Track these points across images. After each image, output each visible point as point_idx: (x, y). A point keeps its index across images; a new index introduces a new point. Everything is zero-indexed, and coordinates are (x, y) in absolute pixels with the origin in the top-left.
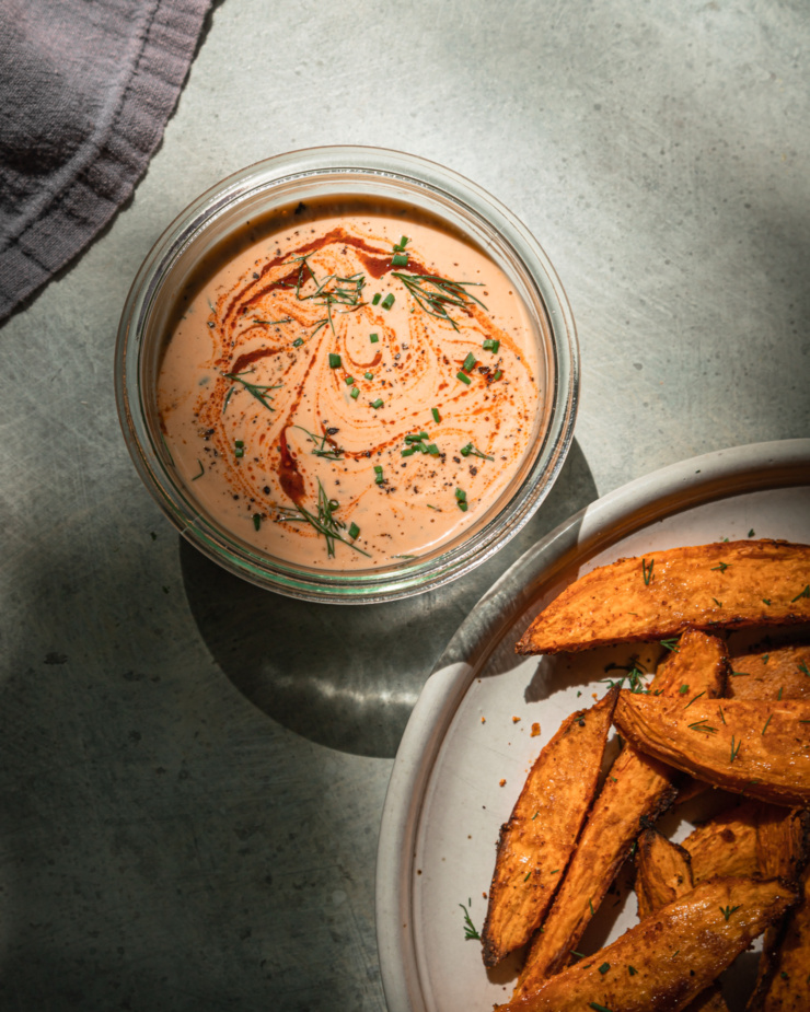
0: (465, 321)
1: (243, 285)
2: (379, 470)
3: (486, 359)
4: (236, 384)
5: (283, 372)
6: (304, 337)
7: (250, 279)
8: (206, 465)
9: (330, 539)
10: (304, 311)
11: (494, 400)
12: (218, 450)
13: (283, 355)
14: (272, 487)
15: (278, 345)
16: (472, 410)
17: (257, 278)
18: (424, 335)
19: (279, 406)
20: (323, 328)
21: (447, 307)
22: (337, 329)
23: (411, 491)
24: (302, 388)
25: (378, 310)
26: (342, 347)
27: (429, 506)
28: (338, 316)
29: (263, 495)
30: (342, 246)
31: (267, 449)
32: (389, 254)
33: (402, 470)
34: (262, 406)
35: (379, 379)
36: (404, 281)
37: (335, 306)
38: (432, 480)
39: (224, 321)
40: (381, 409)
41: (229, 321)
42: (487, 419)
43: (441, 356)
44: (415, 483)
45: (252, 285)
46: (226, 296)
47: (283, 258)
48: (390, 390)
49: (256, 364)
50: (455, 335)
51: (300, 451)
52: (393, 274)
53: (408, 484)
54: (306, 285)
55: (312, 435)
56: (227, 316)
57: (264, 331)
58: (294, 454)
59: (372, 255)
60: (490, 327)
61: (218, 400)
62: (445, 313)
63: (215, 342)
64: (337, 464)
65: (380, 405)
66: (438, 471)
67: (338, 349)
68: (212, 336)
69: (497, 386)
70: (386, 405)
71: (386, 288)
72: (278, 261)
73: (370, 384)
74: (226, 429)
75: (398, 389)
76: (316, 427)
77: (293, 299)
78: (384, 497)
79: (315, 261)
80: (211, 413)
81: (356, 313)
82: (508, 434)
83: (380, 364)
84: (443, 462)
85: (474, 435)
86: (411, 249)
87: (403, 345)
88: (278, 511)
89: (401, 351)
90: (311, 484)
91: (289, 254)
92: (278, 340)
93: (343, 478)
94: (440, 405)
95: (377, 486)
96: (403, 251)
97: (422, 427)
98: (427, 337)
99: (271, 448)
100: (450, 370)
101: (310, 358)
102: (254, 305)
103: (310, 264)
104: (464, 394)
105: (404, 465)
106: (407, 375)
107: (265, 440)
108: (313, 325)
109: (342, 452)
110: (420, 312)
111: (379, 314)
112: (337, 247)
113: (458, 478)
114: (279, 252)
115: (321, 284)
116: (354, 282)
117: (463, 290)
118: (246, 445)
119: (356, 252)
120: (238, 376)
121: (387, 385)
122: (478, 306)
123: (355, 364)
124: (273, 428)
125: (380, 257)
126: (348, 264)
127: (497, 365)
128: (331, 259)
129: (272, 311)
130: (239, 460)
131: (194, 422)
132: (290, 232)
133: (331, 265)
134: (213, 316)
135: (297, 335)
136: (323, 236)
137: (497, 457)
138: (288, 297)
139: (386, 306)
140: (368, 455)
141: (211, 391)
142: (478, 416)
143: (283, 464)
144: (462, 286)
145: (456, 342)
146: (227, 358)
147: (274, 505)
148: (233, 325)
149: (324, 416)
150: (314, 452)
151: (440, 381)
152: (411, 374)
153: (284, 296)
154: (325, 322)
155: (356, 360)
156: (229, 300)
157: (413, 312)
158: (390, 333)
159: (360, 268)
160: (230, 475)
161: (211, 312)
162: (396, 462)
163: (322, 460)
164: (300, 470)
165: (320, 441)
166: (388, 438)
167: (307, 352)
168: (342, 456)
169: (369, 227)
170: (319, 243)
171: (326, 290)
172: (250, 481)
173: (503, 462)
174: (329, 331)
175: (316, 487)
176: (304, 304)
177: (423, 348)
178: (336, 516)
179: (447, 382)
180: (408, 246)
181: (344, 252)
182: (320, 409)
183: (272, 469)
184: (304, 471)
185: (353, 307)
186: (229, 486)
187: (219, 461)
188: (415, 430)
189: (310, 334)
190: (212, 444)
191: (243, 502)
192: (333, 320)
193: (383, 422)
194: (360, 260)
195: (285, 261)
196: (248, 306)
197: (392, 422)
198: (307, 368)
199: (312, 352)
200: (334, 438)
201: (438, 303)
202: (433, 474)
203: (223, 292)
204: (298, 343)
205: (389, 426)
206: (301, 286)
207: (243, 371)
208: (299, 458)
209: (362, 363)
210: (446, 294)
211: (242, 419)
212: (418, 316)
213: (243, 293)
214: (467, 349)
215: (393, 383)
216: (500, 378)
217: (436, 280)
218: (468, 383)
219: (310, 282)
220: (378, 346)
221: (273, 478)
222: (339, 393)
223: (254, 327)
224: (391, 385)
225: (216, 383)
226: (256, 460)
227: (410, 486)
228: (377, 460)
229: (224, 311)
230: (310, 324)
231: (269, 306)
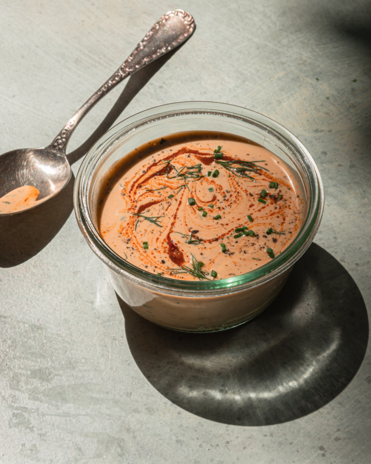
0: (257, 177)
1: (138, 176)
2: (224, 246)
3: (272, 192)
4: (140, 218)
5: (165, 210)
6: (173, 194)
7: (141, 173)
8: (128, 255)
9: (201, 279)
10: (172, 183)
11: (280, 208)
12: (134, 247)
13: (164, 203)
14: (166, 260)
15: (160, 199)
16: (269, 214)
17: (145, 172)
18: (237, 185)
19: (165, 225)
20: (183, 189)
21: (247, 172)
22: (191, 189)
23: (242, 253)
24: (176, 215)
25: (211, 178)
26: (195, 196)
27: (254, 259)
28: (190, 183)
29: (162, 265)
30: (188, 154)
31: (161, 244)
32: (212, 155)
33: (236, 245)
34: (155, 225)
35: (217, 207)
36: (222, 165)
37: (188, 179)
38: (253, 247)
39: (130, 192)
40: (220, 219)
41: (132, 192)
42: (278, 217)
43: (248, 193)
44: (244, 249)
45: (143, 176)
46: (129, 182)
47: (158, 163)
48: (223, 211)
49: (150, 208)
50: (253, 184)
51: (179, 242)
52: (216, 162)
53: (240, 250)
54: (171, 173)
55: (184, 235)
56: (131, 190)
57: (152, 194)
58: (176, 244)
59: (204, 156)
60: (271, 178)
61: (131, 226)
62: (246, 175)
63: (126, 201)
64: (200, 246)
65: (218, 218)
66: (255, 242)
67: (193, 197)
68: (124, 199)
69: (280, 202)
70: (222, 217)
71: (213, 168)
72: (155, 164)
73: (212, 210)
74: (137, 238)
75: (227, 210)
76: (186, 231)
78: (228, 257)
79: (174, 162)
80: (128, 232)
81: (200, 181)
82: (290, 222)
83: (216, 201)
84: (258, 238)
85: (272, 224)
86: (223, 151)
87: (227, 191)
88: (170, 271)
89: (226, 194)
90: (188, 256)
91: (160, 161)
92: (160, 197)
93: (204, 251)
94: (252, 214)
95: (223, 253)
96: (220, 152)
97: (243, 224)
98: (239, 186)
99: (163, 243)
100: (254, 199)
101: (178, 202)
102: (145, 184)
103: (172, 163)
104: (264, 208)
105: (237, 242)
106: (231, 203)
107: (159, 240)
108: (178, 188)
109: (202, 240)
110: (233, 176)
111: (212, 180)
112: (185, 155)
113: (267, 244)
114: (155, 160)
115: (179, 171)
116: (196, 168)
117: (254, 164)
118: (149, 243)
119: (195, 156)
120: (141, 215)
121: (221, 209)
122: (264, 170)
123: (203, 202)
124: (162, 234)
125: (208, 156)
126: (192, 161)
127: (278, 194)
128: (183, 160)
129: (155, 185)
130: (146, 250)
131: (119, 236)
132: (160, 152)
133: (183, 163)
134: (124, 191)
135: (170, 193)
136: (177, 152)
137: (286, 232)
138: (164, 179)
139: (215, 176)
140: (217, 240)
141: (127, 222)
142: (273, 216)
143: (170, 249)
145: (255, 186)
146: (134, 207)
147: (168, 268)
148: (135, 193)
149: (189, 226)
150: (186, 242)
151: (250, 204)
152: (233, 203)
153: (160, 178)
154: (184, 186)
155: (203, 200)
156: (132, 183)
157: (230, 176)
158: (219, 187)
159: (198, 162)
160: (142, 257)
161: (122, 189)
162: (232, 241)
163: (192, 245)
164: (180, 250)
165: (189, 237)
166: (226, 231)
167: (176, 200)
168: (202, 242)
169: (199, 145)
170: (176, 155)
171: (182, 173)
172: (153, 259)
173: (290, 235)
174: (187, 189)
175: (190, 257)
176: (172, 180)
177: (237, 191)
178: (203, 269)
179: (253, 204)
180: (221, 150)
181: (189, 156)
182: (187, 223)
183: (165, 252)
184: (183, 250)
185: (198, 179)
186: (142, 263)
187: (134, 252)
188: (240, 226)
189: (176, 192)
190: (130, 245)
191: (151, 269)
192: (188, 185)
193: (222, 225)
194: (198, 159)
196: (142, 185)
197: (227, 224)
198: (177, 206)
199: (179, 200)
200: (197, 235)
201: (242, 171)
202: (253, 244)
203: (127, 180)
204: (171, 197)
205: (225, 226)
206: (169, 173)
207: (143, 212)
208: (179, 245)
209: (206, 201)
210: (245, 167)
211: (145, 232)
212: (233, 178)
213: (138, 180)
214: (261, 188)
215: (224, 207)
216: (281, 198)
217: (239, 162)
218: (265, 203)
219: (173, 171)
220: (214, 193)
221: (166, 256)
222: (197, 215)
223: (146, 193)
224: (223, 209)
225: (129, 218)
226: (155, 249)
227: (241, 251)
228: (222, 242)
229: (129, 188)
230: (176, 188)
231: (153, 183)
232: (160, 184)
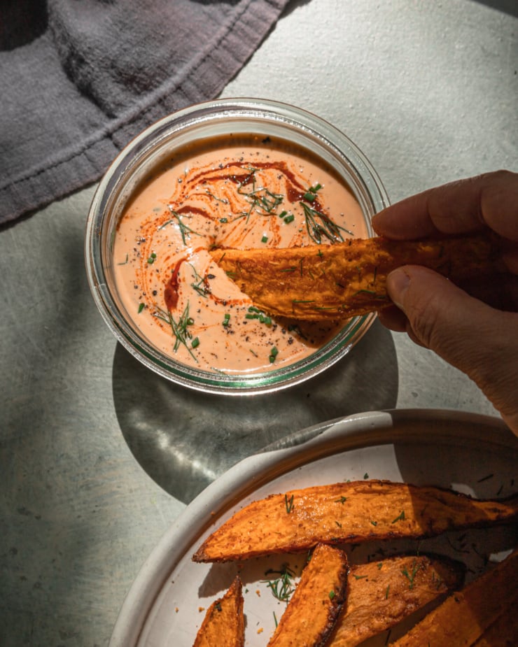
1: (211, 168)
2: (228, 317)
4: (175, 219)
7: (217, 167)
8: (130, 259)
9: (179, 341)
10: (238, 201)
12: (141, 253)
13: (213, 223)
14: (159, 293)
15: (212, 214)
17: (222, 168)
20: (242, 218)
21: (324, 237)
22: (249, 223)
23: (244, 338)
25: (280, 221)
27: (251, 351)
28: (255, 214)
29: (151, 295)
30: (280, 173)
31: (166, 268)
32: (305, 191)
33: (242, 325)
34: (180, 239)
36: (305, 210)
37: (257, 207)
38: (261, 338)
39: (188, 182)
41: (191, 184)
44: (248, 335)
45: (216, 170)
46: (197, 168)
47: (242, 164)
49: (194, 215)
51: (184, 280)
52: (301, 203)
53: (243, 333)
54: (247, 186)
55: (197, 274)
56: (192, 180)
57: (209, 200)
58: (180, 280)
59: (294, 187)
61: (158, 223)
62: (320, 240)
63: (176, 191)
64: (203, 299)
66: (268, 334)
68: (177, 187)
71: (292, 209)
72: (238, 164)
74: (152, 242)
76: (203, 269)
77: (235, 191)
78: (225, 335)
79: (260, 175)
81: (266, 219)
84: (274, 330)
86: (319, 194)
88: (156, 310)
90: (182, 303)
91: (247, 163)
92: (214, 211)
93: (204, 309)
95: (222, 326)
96: (315, 192)
99: (169, 268)
102: (211, 182)
105: (245, 322)
107: (169, 261)
108: (237, 213)
109: (210, 293)
110: (305, 233)
111: (279, 224)
112: (277, 173)
114: (242, 159)
115: (256, 190)
116: (275, 198)
117: (339, 231)
118: (157, 258)
119: (287, 181)
120: (179, 216)
124: (176, 256)
125: (299, 190)
126: (278, 186)
128: (270, 178)
129: (220, 192)
130: (149, 265)
131: (137, 230)
132: (254, 150)
133: (268, 182)
134: (184, 177)
135: (226, 216)
136: (273, 162)
137: (309, 339)
138: (234, 189)
139: (286, 221)
140: (225, 304)
141: (158, 217)
143: (171, 281)
144: (339, 229)
146: (179, 203)
147: (155, 305)
148: (193, 187)
150: (192, 285)
153: (231, 186)
154: (245, 216)
156: (198, 172)
157: (300, 231)
158: (277, 239)
159: (283, 192)
160: (139, 272)
161: (184, 174)
162: (241, 318)
163: (195, 292)
164: (179, 292)
165: (200, 280)
168: (208, 296)
170: (269, 166)
171: (256, 195)
172: (148, 282)
174: (244, 222)
175: (185, 306)
176: (240, 197)
178: (189, 329)
180: (320, 191)
181: (280, 178)
183: (163, 282)
184: (181, 293)
185: (266, 213)
186: (135, 278)
187: (138, 260)
189: (233, 218)
190: (139, 248)
191: (138, 292)
192: (251, 216)
194: (286, 187)
195: (243, 166)
196: (208, 181)
200: (210, 281)
202: (263, 335)
203: (196, 166)
206: (244, 185)
207: (184, 214)
208: (182, 284)
210: (327, 229)
211: (164, 241)
212: (302, 235)
213: (208, 172)
217: (325, 219)
219: (251, 186)
221: (161, 288)
223: (205, 194)
225: (163, 213)
226: (158, 271)
227: (244, 335)
228: (229, 310)
229: (192, 177)
230: (237, 211)
231: (220, 188)
232: (225, 194)
